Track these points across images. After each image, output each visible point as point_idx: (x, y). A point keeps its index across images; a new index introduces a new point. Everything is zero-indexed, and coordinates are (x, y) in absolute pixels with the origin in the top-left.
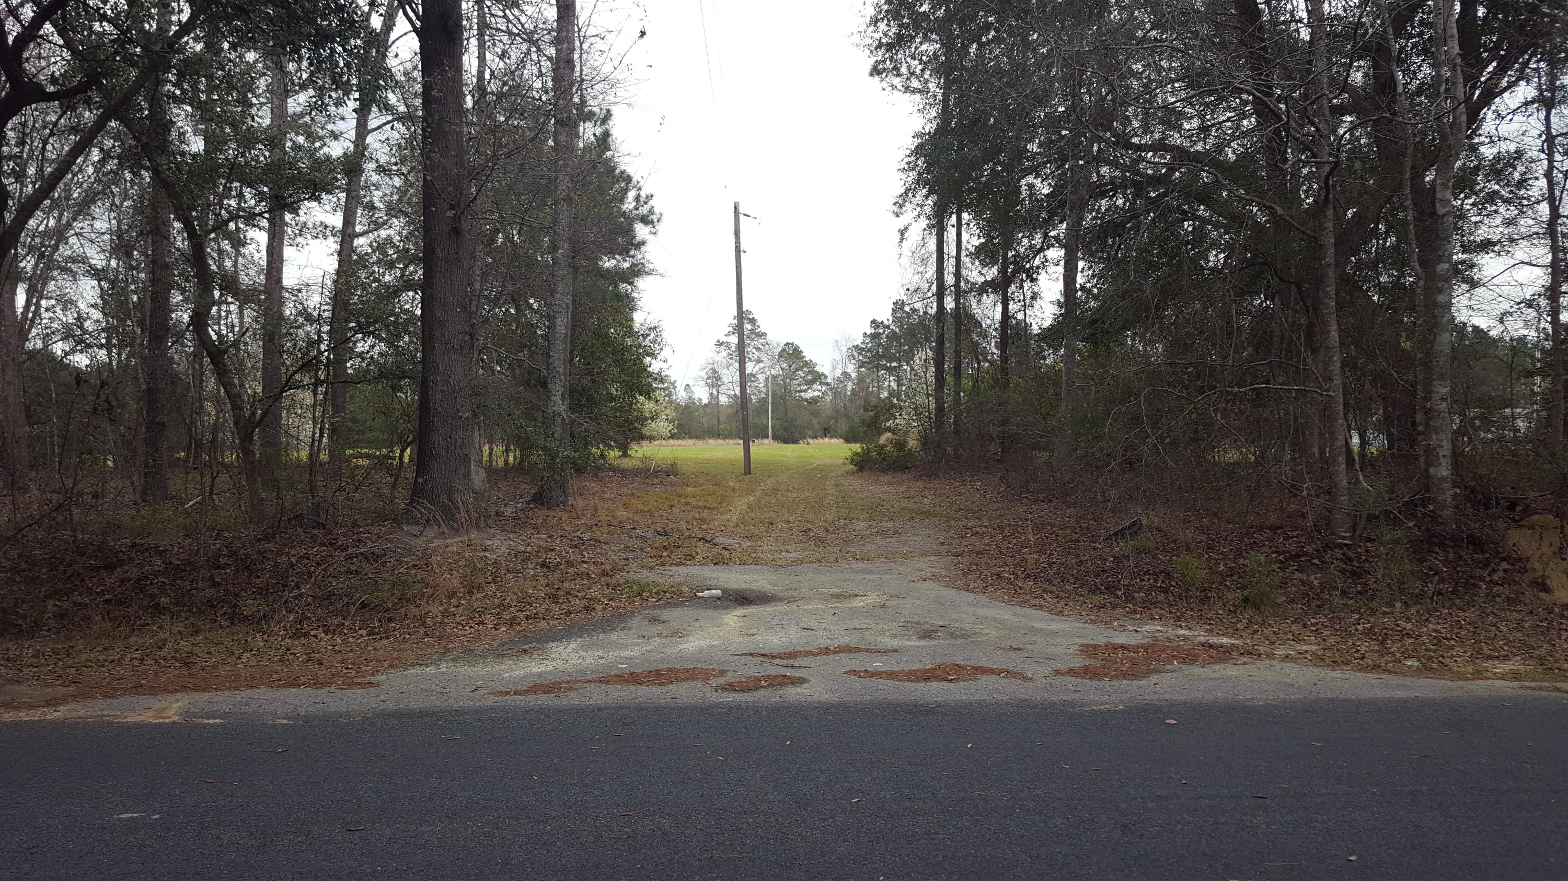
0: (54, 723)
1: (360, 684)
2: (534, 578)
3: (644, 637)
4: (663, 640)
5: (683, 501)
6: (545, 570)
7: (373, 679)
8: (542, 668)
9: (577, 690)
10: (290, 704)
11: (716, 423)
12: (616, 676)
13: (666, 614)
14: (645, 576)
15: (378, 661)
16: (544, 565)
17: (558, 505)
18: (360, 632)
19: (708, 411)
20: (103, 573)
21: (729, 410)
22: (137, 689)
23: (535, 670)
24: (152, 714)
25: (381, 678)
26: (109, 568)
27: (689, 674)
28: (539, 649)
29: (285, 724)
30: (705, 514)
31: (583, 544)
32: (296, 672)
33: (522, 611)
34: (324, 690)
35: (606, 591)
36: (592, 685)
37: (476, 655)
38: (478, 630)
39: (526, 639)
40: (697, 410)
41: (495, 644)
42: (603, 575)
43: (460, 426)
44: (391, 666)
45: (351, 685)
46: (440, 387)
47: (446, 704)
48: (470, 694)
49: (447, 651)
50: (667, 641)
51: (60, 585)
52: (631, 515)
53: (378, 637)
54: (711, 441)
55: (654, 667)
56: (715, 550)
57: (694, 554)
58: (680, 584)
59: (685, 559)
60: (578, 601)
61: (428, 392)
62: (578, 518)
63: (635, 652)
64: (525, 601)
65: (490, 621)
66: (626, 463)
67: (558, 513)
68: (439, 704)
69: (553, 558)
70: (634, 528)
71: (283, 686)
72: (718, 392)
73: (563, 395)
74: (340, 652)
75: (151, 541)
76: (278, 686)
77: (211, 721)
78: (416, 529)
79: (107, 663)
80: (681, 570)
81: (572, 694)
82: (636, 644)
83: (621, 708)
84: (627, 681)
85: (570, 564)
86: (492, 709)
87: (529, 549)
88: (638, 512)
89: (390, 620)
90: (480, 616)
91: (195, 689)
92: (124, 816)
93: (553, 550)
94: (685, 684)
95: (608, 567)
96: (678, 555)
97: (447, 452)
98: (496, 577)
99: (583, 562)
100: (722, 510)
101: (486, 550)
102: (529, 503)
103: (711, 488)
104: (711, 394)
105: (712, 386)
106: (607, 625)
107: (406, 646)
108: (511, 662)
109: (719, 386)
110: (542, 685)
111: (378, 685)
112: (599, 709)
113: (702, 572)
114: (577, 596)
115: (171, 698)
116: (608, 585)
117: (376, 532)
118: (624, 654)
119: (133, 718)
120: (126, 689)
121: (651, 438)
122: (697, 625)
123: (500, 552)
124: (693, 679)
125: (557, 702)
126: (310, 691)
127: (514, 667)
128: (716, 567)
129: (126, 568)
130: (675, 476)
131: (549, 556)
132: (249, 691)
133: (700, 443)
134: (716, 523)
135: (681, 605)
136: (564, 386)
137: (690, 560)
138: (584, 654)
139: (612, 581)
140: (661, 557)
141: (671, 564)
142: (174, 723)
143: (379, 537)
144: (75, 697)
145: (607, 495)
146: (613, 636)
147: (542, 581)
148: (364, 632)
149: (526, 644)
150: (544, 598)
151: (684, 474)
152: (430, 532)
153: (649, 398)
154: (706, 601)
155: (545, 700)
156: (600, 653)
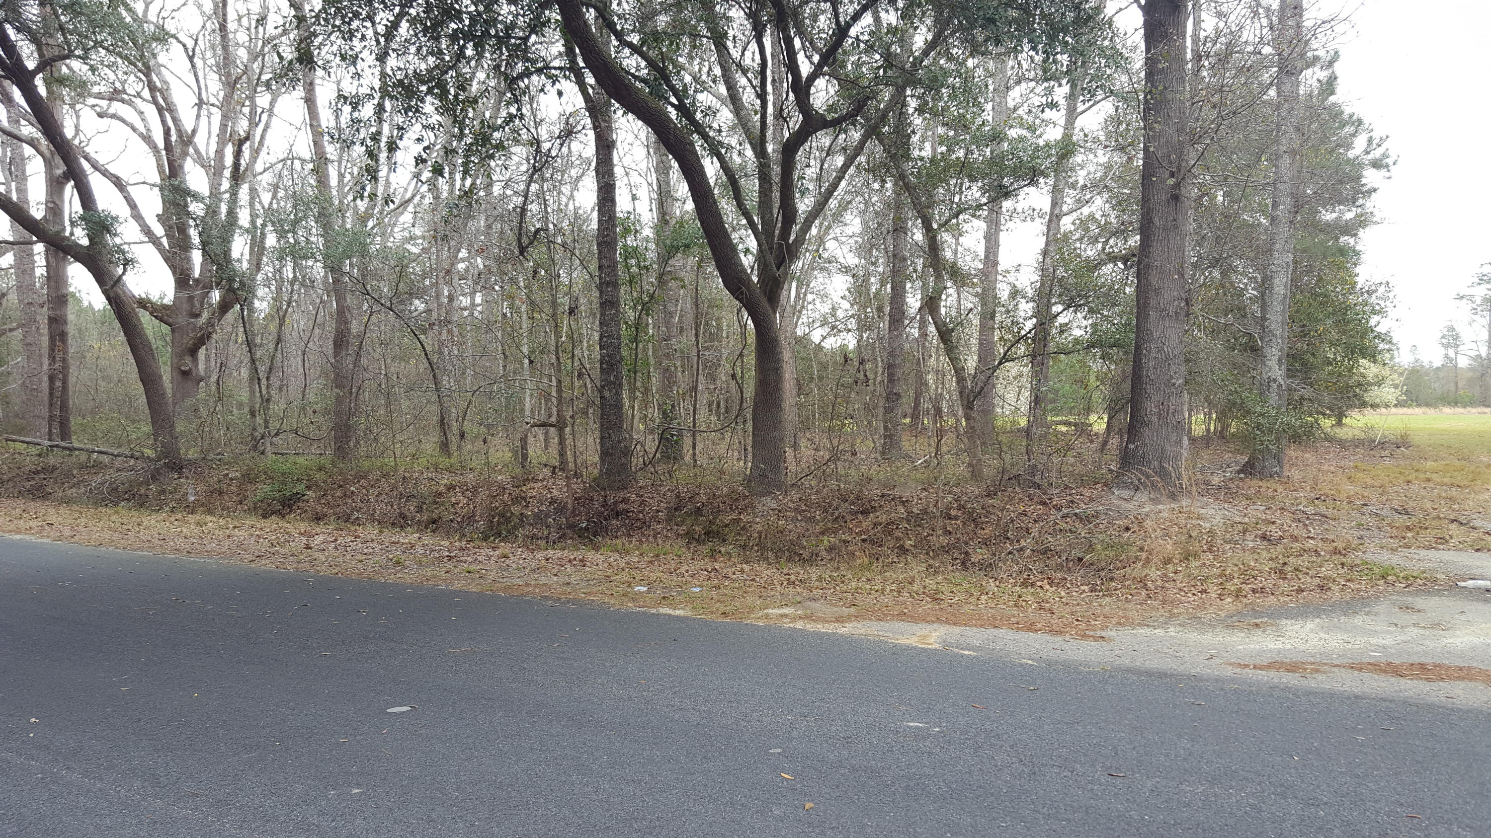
0: (845, 638)
1: (1092, 636)
2: (1254, 550)
3: (1396, 625)
4: (1422, 632)
5: (1422, 476)
6: (1265, 543)
7: (1103, 634)
8: (1279, 646)
9: (1324, 673)
10: (1032, 646)
11: (1453, 389)
12: (1370, 664)
13: (1420, 602)
14: (1385, 558)
15: (1106, 617)
16: (1264, 537)
17: (1271, 476)
18: (1082, 588)
19: (1441, 375)
20: (860, 517)
21: (1470, 374)
22: (902, 616)
23: (1272, 646)
24: (916, 639)
25: (1113, 633)
26: (865, 513)
27: (1465, 674)
28: (1272, 625)
29: (1031, 665)
30: (1454, 492)
31: (1308, 518)
32: (1031, 618)
33: (1247, 584)
34: (1060, 638)
35: (1341, 571)
36: (1343, 670)
37: (1203, 623)
38: (1201, 598)
39: (1256, 613)
40: (1427, 374)
41: (1223, 614)
42: (1335, 553)
43: (1173, 392)
44: (1119, 624)
45: (1084, 637)
46: (1153, 355)
47: (1182, 668)
48: (1207, 662)
49: (1172, 615)
50: (1427, 632)
51: (829, 525)
52: (1359, 490)
53: (1101, 594)
54: (1447, 410)
55: (1416, 660)
56: (1474, 535)
57: (1448, 537)
58: (1434, 570)
59: (1436, 542)
60: (1308, 579)
61: (1141, 359)
62: (1295, 490)
63: (1388, 641)
64: (1247, 574)
65: (1214, 591)
66: (1343, 433)
67: (1272, 484)
68: (1175, 667)
69: (1274, 531)
70: (1365, 505)
71: (1021, 629)
72: (1456, 353)
73: (1280, 360)
74: (1067, 604)
75: (897, 492)
76: (1018, 629)
77: (966, 653)
78: (1126, 494)
79: (873, 592)
80: (1432, 554)
81: (1320, 677)
82: (1387, 632)
83: (1384, 700)
84: (1385, 671)
85: (1295, 539)
86: (1233, 680)
87: (1246, 520)
88: (1366, 486)
89: (1112, 579)
90: (1202, 584)
91: (947, 622)
92: (912, 724)
93: (1273, 523)
94: (1462, 684)
95: (1340, 545)
96: (1427, 536)
97: (1159, 419)
98: (1211, 546)
99: (1309, 537)
100: (1475, 488)
101: (1199, 518)
102: (1239, 472)
103: (1457, 463)
104: (1446, 356)
105: (1446, 346)
106: (1349, 607)
107: (1130, 606)
108: (1243, 635)
109: (1458, 346)
110: (1282, 663)
111: (1111, 641)
112: (1356, 697)
113: (1460, 559)
114: (1307, 574)
115: (930, 627)
116: (1343, 564)
117: (1087, 494)
118: (1374, 641)
119: (902, 641)
120: (894, 616)
121: (1374, 406)
122: (1463, 618)
123: (1215, 522)
124: (1471, 680)
125: (1305, 683)
126: (1047, 637)
127: (1247, 640)
128: (1479, 554)
129: (878, 514)
130: (1406, 448)
131: (1269, 529)
132: (993, 630)
133: (1431, 412)
134: (1471, 503)
135: (1439, 593)
136: (1281, 350)
137: (1443, 544)
138: (1326, 636)
139: (1348, 561)
140: (1404, 538)
141: (1419, 547)
142: (936, 650)
143: (1092, 500)
144: (857, 617)
145: (1326, 467)
146: (1358, 620)
147: (1265, 554)
148: (1086, 588)
149: (1256, 618)
150: (1270, 573)
151: (1418, 446)
152: (1143, 496)
153: (1375, 362)
154: (1471, 592)
155: (1292, 679)
156: (1345, 637)
